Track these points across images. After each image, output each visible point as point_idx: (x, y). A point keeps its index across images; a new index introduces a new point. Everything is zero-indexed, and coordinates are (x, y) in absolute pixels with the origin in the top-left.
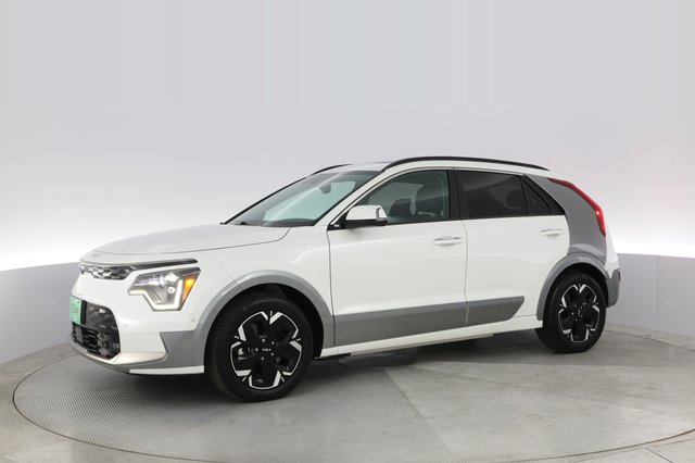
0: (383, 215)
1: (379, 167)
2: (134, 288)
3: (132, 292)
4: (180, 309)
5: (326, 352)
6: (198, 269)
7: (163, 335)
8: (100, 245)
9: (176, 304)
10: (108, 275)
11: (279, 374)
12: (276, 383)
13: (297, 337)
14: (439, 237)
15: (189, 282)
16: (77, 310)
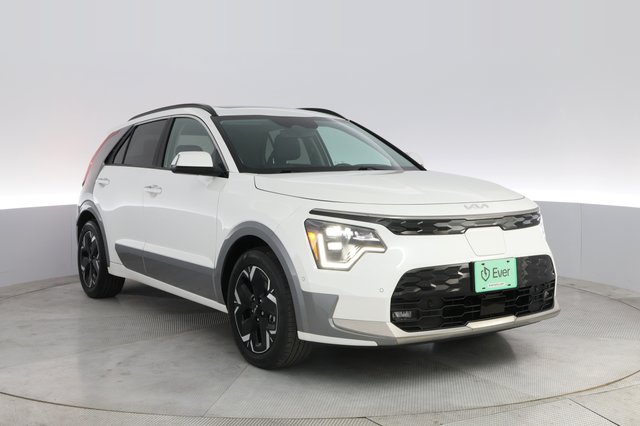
16: (505, 273)
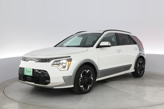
0: (110, 44)
1: (102, 32)
2: (53, 64)
3: (52, 66)
4: (68, 70)
5: (97, 80)
6: (71, 59)
7: (63, 77)
8: (27, 53)
9: (66, 69)
10: (37, 61)
11: (89, 86)
12: (88, 89)
13: (92, 76)
14: (117, 50)
15: (70, 62)
16: (30, 72)
